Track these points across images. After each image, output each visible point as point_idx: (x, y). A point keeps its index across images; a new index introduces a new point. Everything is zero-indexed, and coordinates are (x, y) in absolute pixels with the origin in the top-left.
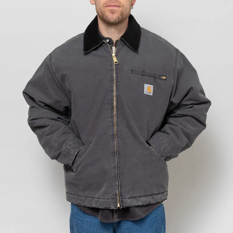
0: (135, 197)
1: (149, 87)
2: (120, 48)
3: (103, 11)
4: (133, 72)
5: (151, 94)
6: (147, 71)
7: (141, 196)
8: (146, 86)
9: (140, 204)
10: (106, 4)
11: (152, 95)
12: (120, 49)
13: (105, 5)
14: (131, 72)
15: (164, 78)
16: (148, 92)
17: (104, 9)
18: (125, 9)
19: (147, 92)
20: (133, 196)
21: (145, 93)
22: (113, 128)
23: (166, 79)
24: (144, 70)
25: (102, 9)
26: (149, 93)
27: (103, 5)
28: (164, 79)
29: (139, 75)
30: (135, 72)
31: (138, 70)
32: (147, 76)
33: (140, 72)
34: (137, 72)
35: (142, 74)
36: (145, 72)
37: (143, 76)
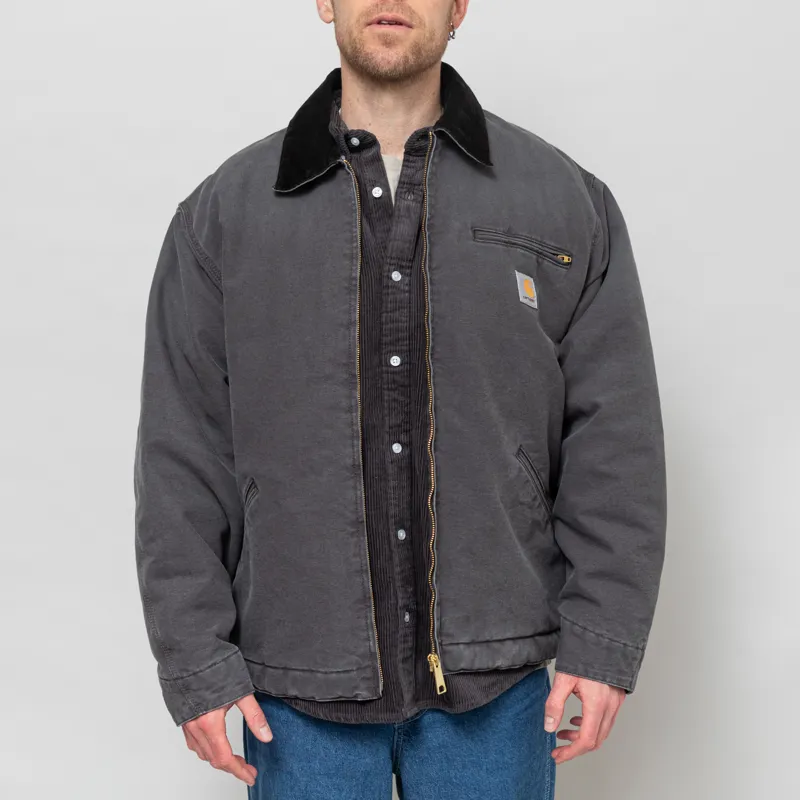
0: (488, 641)
1: (526, 280)
3: (357, 41)
4: (478, 236)
5: (535, 305)
6: (521, 233)
7: (505, 640)
8: (520, 277)
9: (501, 663)
10: (368, 13)
11: (537, 307)
13: (363, 20)
15: (566, 259)
17: (362, 32)
18: (427, 35)
20: (480, 639)
22: (353, 446)
23: (569, 263)
24: (509, 230)
25: (355, 34)
27: (358, 21)
28: (566, 264)
29: (499, 243)
30: (484, 235)
31: (493, 227)
32: (520, 246)
33: (499, 235)
34: (491, 234)
35: (507, 240)
36: (514, 236)
37: (510, 248)
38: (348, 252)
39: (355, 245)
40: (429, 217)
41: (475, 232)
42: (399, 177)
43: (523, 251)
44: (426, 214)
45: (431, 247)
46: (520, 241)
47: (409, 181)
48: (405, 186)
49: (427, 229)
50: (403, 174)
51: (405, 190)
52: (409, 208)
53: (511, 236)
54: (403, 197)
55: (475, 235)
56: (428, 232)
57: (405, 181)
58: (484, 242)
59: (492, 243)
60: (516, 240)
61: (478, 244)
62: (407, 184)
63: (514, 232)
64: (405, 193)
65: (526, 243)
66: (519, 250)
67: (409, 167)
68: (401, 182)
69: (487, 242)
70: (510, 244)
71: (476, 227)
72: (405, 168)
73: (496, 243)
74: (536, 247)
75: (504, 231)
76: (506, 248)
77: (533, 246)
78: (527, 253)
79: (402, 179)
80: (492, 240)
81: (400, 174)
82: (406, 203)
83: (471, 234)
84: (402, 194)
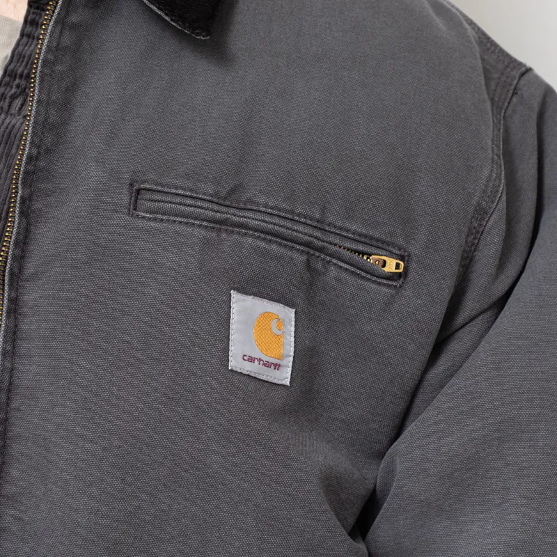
1: (266, 315)
2: (74, 18)
4: (144, 203)
5: (284, 376)
6: (262, 200)
8: (244, 308)
11: (287, 382)
12: (74, 27)
14: (125, 198)
15: (391, 265)
16: (256, 354)
19: (251, 360)
21: (235, 363)
23: (398, 276)
24: (232, 191)
26: (267, 365)
28: (392, 277)
29: (193, 224)
30: (159, 201)
31: (189, 184)
32: (256, 230)
33: (199, 204)
34: (178, 200)
35: (218, 215)
36: (242, 206)
37: (224, 235)
40: (34, 152)
41: (138, 194)
42: (8, 61)
43: (263, 244)
44: (25, 145)
45: (29, 224)
46: (256, 220)
47: (26, 72)
48: (17, 81)
49: (22, 182)
50: (16, 53)
51: (14, 90)
52: (10, 134)
53: (234, 205)
54: (7, 107)
55: (136, 202)
56: (23, 188)
57: (19, 72)
58: (155, 219)
59: (175, 221)
60: (246, 217)
61: (140, 222)
62: (21, 76)
63: (244, 198)
64: (14, 97)
65: (274, 224)
66: (250, 240)
67: (33, 38)
68: (8, 72)
69: (162, 220)
70: (226, 225)
71: (143, 182)
72: (25, 39)
73: (187, 223)
74: (306, 234)
75: (216, 194)
76: (214, 234)
77: (297, 231)
78: (274, 247)
79: (12, 66)
80: (176, 215)
81: (10, 54)
82: (7, 121)
83: (126, 200)
84: (4, 101)
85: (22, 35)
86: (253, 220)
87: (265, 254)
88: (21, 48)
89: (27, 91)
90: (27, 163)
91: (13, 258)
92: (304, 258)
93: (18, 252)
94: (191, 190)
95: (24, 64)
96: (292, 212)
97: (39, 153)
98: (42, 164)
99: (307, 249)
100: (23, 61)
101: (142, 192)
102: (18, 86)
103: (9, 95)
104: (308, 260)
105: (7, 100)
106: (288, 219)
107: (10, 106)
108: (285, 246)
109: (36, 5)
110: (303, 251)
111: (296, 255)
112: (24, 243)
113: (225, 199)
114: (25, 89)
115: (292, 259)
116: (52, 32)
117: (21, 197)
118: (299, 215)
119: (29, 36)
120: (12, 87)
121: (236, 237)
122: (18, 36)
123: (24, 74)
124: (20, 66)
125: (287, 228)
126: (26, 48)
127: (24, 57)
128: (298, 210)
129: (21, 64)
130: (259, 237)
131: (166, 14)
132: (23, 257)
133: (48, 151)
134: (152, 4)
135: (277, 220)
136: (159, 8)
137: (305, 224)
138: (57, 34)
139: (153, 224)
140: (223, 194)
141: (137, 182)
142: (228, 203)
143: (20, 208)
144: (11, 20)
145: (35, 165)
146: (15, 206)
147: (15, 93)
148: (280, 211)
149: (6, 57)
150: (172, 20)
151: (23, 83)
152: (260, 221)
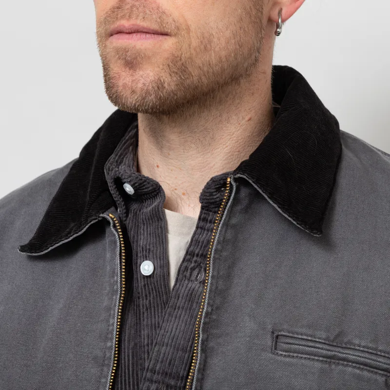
4: (281, 345)
24: (338, 336)
29: (314, 359)
30: (291, 344)
31: (310, 332)
32: (353, 362)
33: (317, 345)
34: (304, 343)
35: (329, 353)
36: (344, 346)
37: (333, 366)
38: (100, 354)
39: (109, 344)
40: (210, 309)
41: (277, 338)
42: (188, 245)
43: (358, 371)
44: (204, 305)
45: (206, 357)
46: (354, 355)
47: (200, 252)
48: (195, 258)
49: (202, 330)
50: (194, 239)
51: (193, 265)
52: (191, 294)
53: (339, 345)
54: (189, 276)
55: (276, 344)
56: (203, 334)
57: (196, 252)
58: (289, 356)
59: (302, 357)
60: (347, 354)
61: (279, 358)
62: (197, 255)
63: (346, 340)
64: (193, 269)
65: (365, 358)
66: (350, 369)
67: (205, 229)
68: (189, 252)
69: (293, 356)
70: (334, 359)
71: (280, 331)
72: (199, 230)
73: (309, 359)
74: (385, 363)
75: (327, 339)
76: (327, 366)
77: (379, 362)
78: (365, 373)
79: (192, 248)
80: (302, 353)
81: (190, 240)
82: (189, 285)
83: (269, 343)
84: (187, 271)
85: (197, 227)
86: (351, 355)
87: (359, 378)
88: (197, 236)
89: (201, 265)
90: (205, 317)
91: (197, 381)
92: (384, 379)
93: (200, 376)
94: (311, 336)
95: (199, 247)
96: (376, 349)
97: (212, 310)
98: (214, 317)
99: (385, 373)
100: (198, 245)
101: (279, 337)
102: (196, 262)
103: (190, 267)
104: (386, 380)
105: (189, 271)
106: (374, 354)
107: (191, 275)
108: (372, 372)
109: (207, 208)
110: (383, 374)
111: (379, 378)
112: (204, 370)
113: (333, 341)
114: (200, 264)
115: (376, 380)
116: (221, 231)
117: (202, 340)
118: (380, 351)
119: (201, 228)
120: (191, 262)
121: (340, 367)
122: (194, 228)
123: (200, 254)
124: (197, 249)
125: (374, 360)
126: (200, 236)
127: (199, 242)
128: (380, 348)
129: (198, 247)
130: (355, 367)
131: (294, 220)
132: (202, 379)
133: (218, 308)
134: (285, 213)
135: (367, 355)
136: (289, 216)
137: (384, 356)
138: (223, 232)
139: (288, 359)
140: (332, 338)
141: (276, 331)
142: (335, 344)
143: (201, 347)
144: (190, 217)
145: (210, 318)
146: (198, 346)
147: (194, 267)
148: (368, 349)
149: (187, 242)
150: (298, 224)
151: (199, 259)
152: (356, 356)
